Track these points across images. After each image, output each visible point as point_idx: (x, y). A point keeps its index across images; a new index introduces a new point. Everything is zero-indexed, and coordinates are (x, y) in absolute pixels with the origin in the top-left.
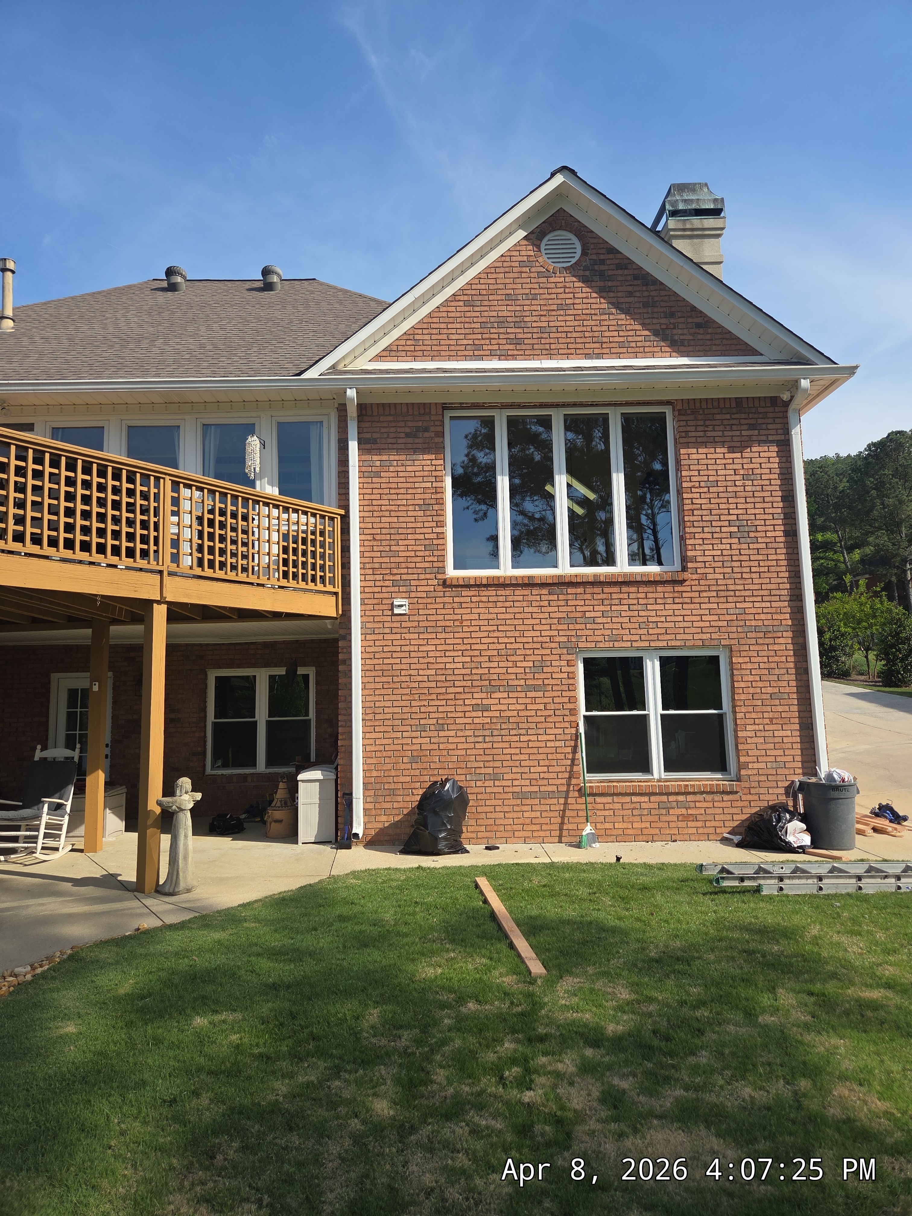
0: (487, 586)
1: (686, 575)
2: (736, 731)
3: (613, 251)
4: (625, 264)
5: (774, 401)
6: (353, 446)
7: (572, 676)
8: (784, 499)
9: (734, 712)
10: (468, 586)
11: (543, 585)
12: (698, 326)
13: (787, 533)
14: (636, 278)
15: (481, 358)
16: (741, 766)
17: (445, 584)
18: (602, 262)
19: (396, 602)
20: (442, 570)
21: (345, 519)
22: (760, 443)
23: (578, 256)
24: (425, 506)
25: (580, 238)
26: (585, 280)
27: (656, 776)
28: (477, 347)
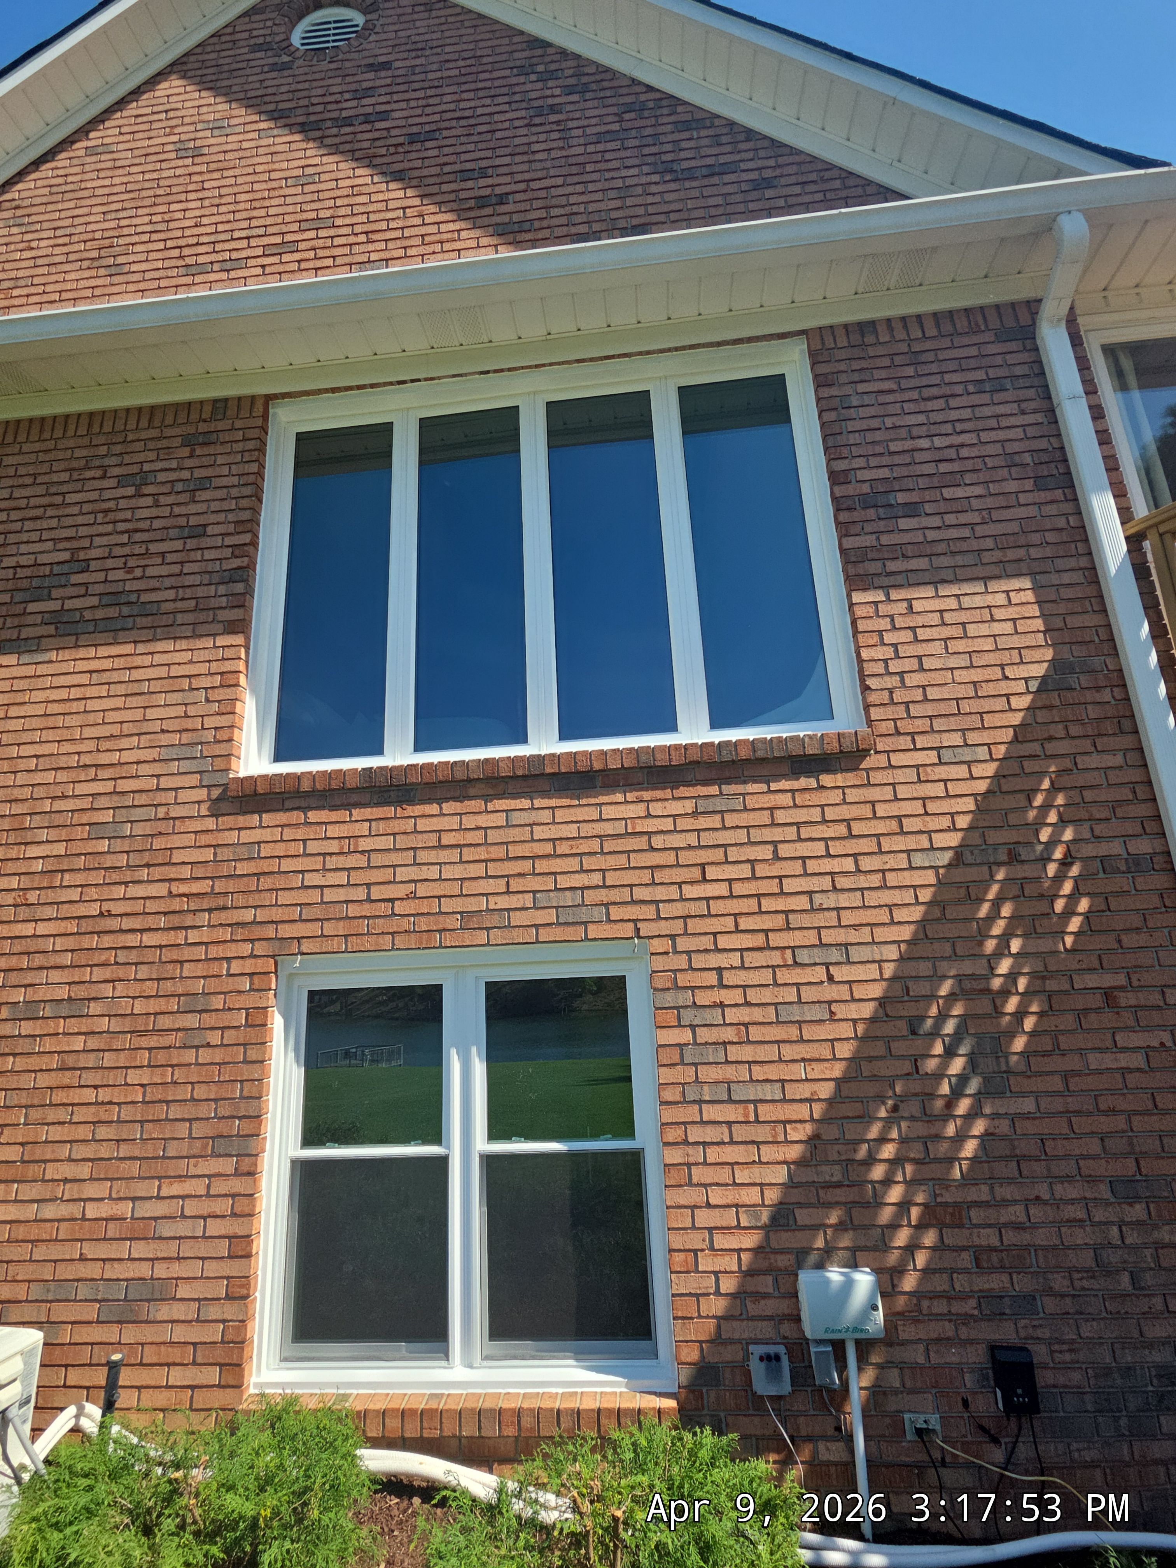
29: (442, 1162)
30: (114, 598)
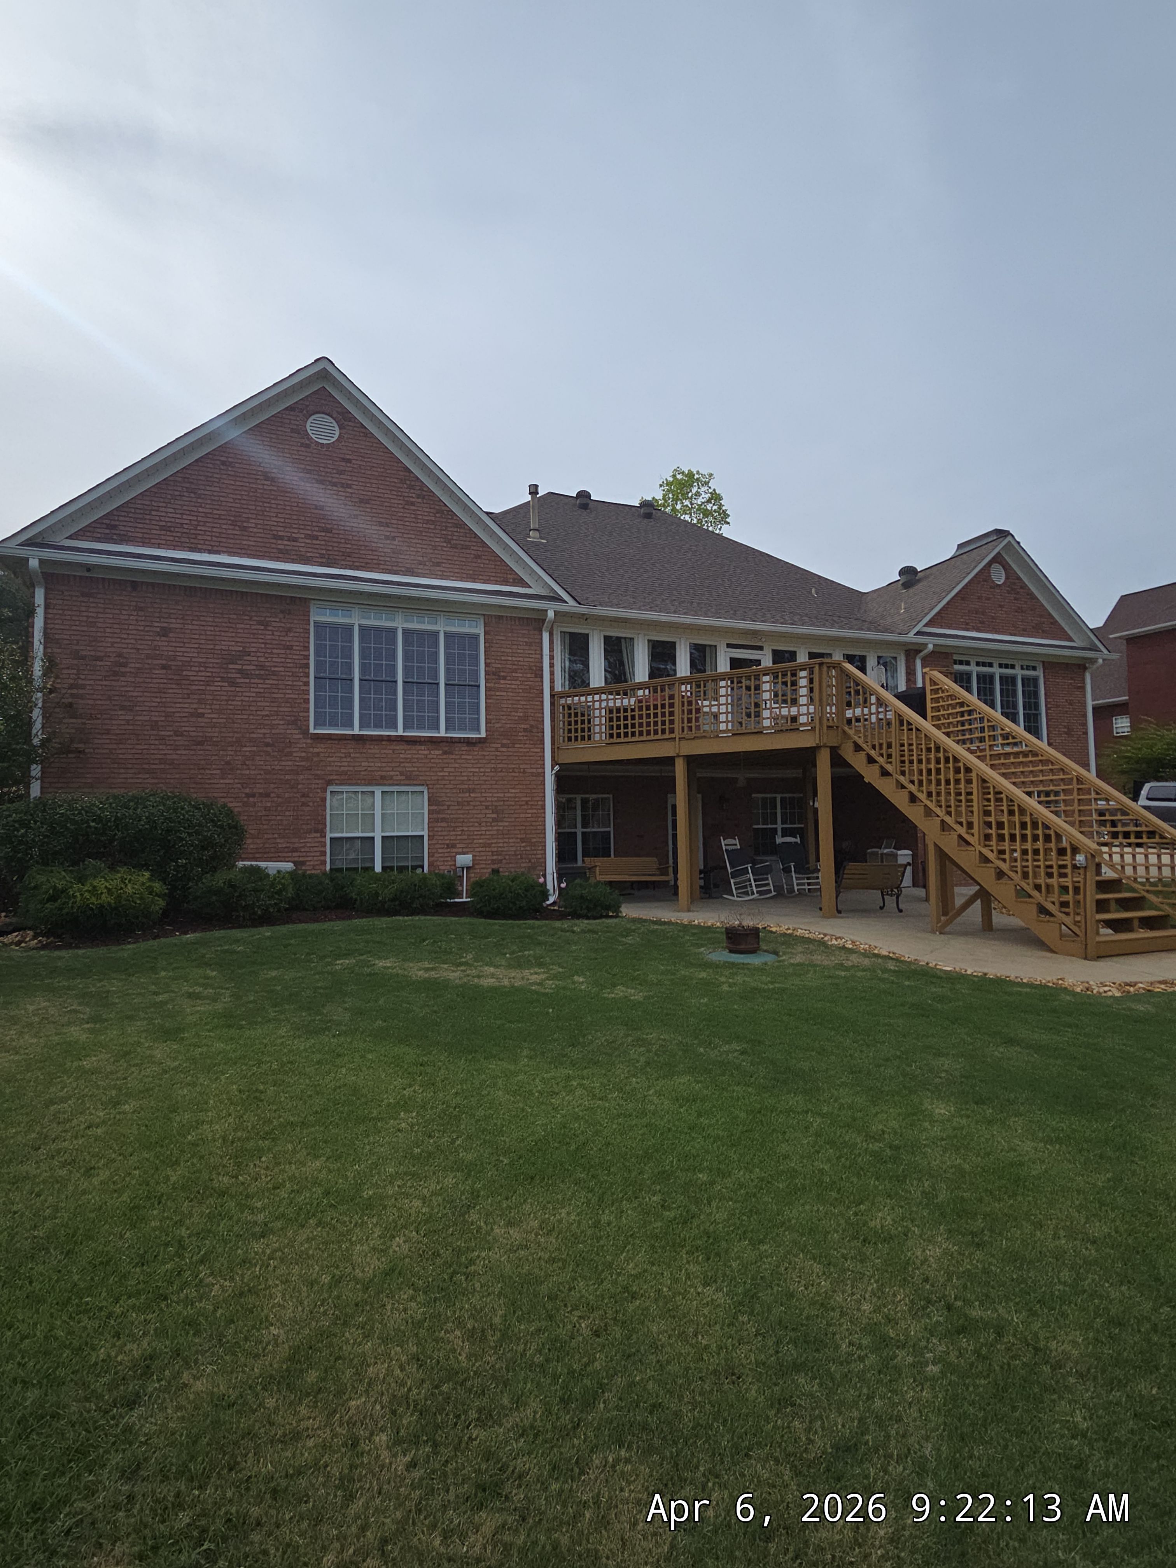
3: (1019, 578)
4: (1024, 586)
5: (1080, 666)
12: (1052, 623)
14: (1027, 594)
15: (968, 630)
18: (1014, 584)
22: (1075, 687)
23: (1004, 579)
25: (1005, 570)
26: (1008, 593)
28: (966, 623)
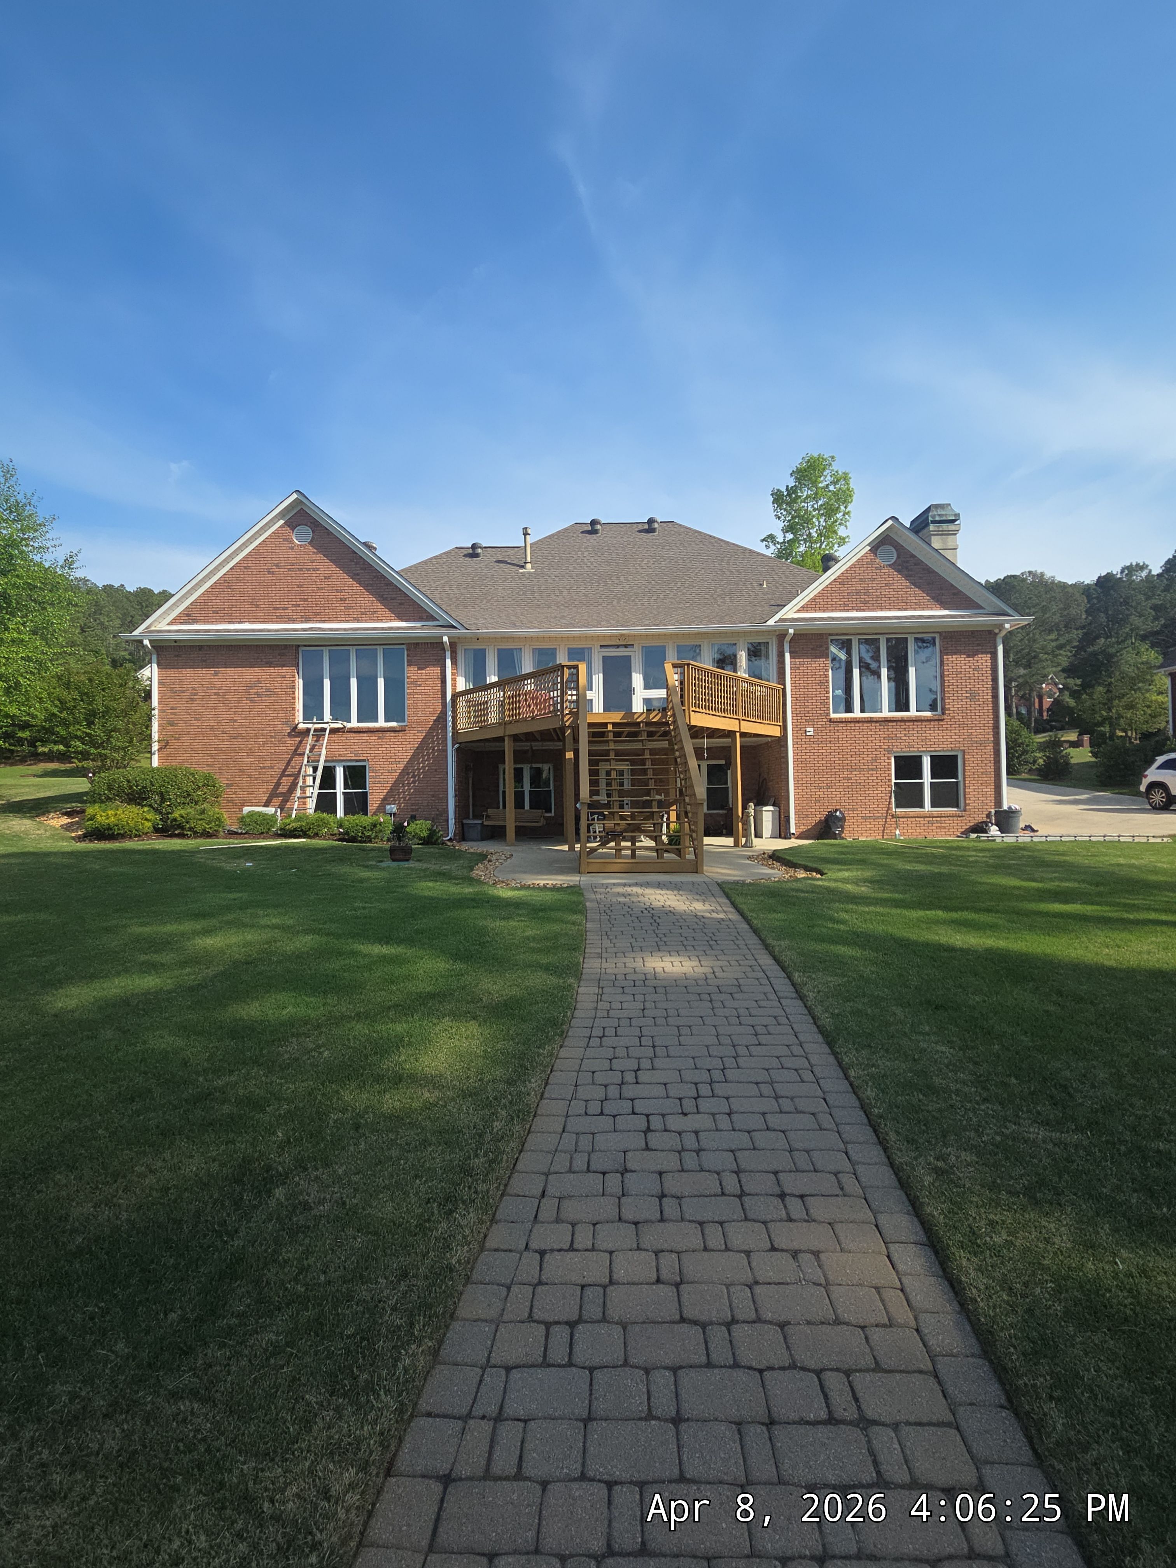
0: (850, 722)
1: (945, 717)
2: (964, 789)
3: (913, 556)
4: (919, 562)
5: (990, 632)
6: (787, 655)
7: (890, 764)
8: (993, 680)
9: (964, 781)
10: (842, 722)
11: (876, 722)
12: (954, 594)
13: (993, 697)
14: (924, 569)
15: (848, 610)
16: (966, 805)
17: (830, 721)
18: (907, 562)
19: (808, 729)
20: (828, 714)
21: (784, 690)
22: (982, 653)
23: (895, 558)
24: (821, 683)
25: (897, 550)
26: (899, 571)
27: (926, 809)
28: (846, 605)
29: (335, 793)
30: (268, 690)
